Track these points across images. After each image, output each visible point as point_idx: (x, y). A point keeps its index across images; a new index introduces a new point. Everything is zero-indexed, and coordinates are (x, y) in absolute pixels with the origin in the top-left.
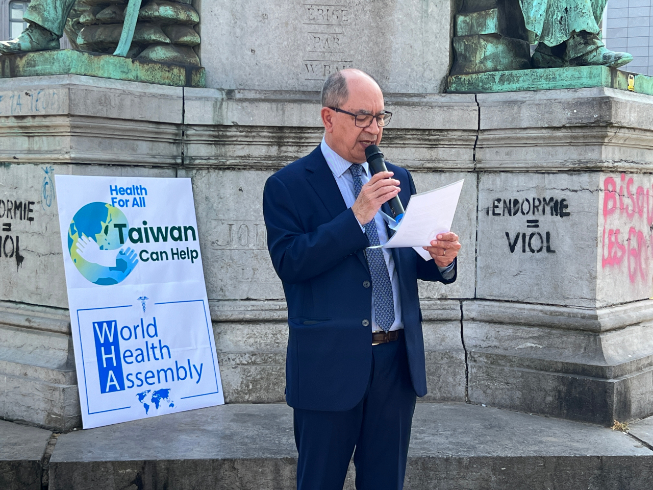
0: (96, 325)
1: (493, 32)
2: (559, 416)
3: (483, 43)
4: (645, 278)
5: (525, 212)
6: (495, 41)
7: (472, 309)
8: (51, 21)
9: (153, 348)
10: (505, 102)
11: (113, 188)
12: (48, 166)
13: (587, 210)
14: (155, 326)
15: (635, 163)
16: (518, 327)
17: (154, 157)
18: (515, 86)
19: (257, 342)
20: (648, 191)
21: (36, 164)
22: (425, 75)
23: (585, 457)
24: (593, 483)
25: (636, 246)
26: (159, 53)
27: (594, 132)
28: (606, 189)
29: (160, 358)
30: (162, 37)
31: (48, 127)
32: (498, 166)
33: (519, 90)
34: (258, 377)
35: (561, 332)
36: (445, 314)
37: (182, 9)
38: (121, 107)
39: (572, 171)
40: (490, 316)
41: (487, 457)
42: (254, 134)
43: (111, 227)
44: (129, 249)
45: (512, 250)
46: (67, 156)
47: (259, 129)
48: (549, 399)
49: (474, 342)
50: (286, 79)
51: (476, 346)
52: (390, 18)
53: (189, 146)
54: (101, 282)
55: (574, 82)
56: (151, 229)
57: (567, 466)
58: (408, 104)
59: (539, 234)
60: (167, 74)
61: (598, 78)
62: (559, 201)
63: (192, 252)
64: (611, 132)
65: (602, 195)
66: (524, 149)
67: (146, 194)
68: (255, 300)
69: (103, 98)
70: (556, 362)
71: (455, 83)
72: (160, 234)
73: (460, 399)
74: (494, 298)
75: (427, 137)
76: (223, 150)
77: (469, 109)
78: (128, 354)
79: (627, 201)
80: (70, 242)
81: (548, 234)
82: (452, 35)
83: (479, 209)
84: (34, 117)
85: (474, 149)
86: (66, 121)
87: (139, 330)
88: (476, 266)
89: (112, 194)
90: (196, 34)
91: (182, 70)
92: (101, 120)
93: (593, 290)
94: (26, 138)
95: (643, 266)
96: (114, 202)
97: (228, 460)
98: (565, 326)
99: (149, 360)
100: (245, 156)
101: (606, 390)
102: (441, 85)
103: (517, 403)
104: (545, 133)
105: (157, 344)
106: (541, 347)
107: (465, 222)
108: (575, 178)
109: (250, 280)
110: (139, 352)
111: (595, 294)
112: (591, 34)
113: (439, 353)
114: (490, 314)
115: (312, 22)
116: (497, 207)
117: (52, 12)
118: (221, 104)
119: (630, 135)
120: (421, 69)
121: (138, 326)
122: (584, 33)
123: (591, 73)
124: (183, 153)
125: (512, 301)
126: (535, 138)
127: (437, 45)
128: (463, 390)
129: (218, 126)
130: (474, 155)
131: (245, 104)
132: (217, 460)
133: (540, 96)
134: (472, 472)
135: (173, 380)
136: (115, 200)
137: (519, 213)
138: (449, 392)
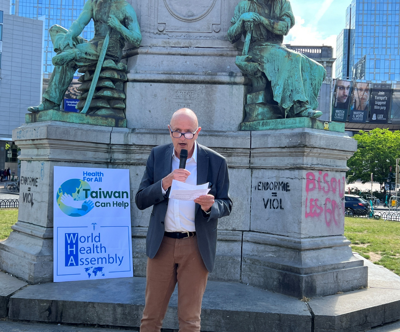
0: (67, 235)
1: (261, 102)
2: (279, 292)
3: (257, 107)
4: (338, 224)
5: (271, 189)
6: (263, 106)
7: (248, 236)
8: (54, 98)
9: (97, 247)
10: (262, 135)
11: (85, 172)
12: (43, 162)
13: (297, 188)
14: (99, 237)
15: (328, 166)
16: (266, 246)
17: (96, 159)
18: (268, 127)
19: (141, 247)
20: (339, 181)
21: (39, 161)
22: (231, 122)
23: (271, 314)
24: (275, 327)
25: (331, 208)
26: (103, 112)
27: (300, 149)
28: (308, 178)
29: (100, 252)
30: (106, 105)
31: (42, 144)
32: (259, 166)
33: (270, 129)
34: (138, 264)
35: (285, 249)
36: (234, 238)
37: (116, 92)
38: (75, 135)
39: (290, 169)
40: (255, 240)
41: (219, 310)
42: (143, 149)
43: (81, 190)
44: (90, 200)
45: (266, 207)
46: (47, 157)
47: (145, 147)
48: (275, 283)
49: (247, 253)
50: (165, 124)
51: (247, 254)
52: (214, 96)
53: (114, 154)
54: (72, 215)
55: (293, 126)
56: (103, 192)
57: (261, 318)
58: (216, 136)
59: (277, 200)
60: (105, 121)
61: (303, 124)
62: (285, 183)
63: (125, 203)
64: (307, 150)
65: (304, 181)
66: (271, 157)
67: (103, 176)
68: (143, 227)
69: (66, 131)
70: (279, 264)
71: (244, 126)
72: (108, 195)
73: (237, 281)
74: (258, 231)
75: (225, 151)
76: (130, 156)
77: (247, 138)
78: (83, 249)
79: (323, 185)
80: (58, 196)
81: (281, 200)
82: (244, 104)
83: (252, 186)
84: (37, 139)
85: (250, 157)
86: (46, 141)
87: (90, 239)
88: (250, 215)
89: (84, 175)
90: (124, 104)
91: (113, 120)
92: (65, 141)
93: (300, 229)
94: (37, 149)
95: (336, 218)
96: (84, 179)
97: (91, 302)
98: (286, 247)
99: (94, 253)
100: (140, 159)
101: (299, 280)
102: (238, 127)
103: (262, 284)
104: (278, 150)
105: (99, 246)
106: (275, 256)
107: (245, 193)
108: (292, 172)
109: (140, 217)
110: (89, 249)
111: (300, 231)
112: (302, 102)
113: (228, 257)
114: (255, 238)
115: (177, 98)
116: (260, 186)
117: (54, 93)
118: (128, 135)
119: (322, 152)
120: (229, 120)
121: (90, 236)
122: (299, 102)
123: (300, 121)
124: (111, 157)
125: (265, 233)
126: (275, 152)
127: (237, 108)
128: (239, 276)
129: (126, 145)
130: (250, 161)
131: (139, 135)
132: (86, 302)
133: (278, 132)
134: (212, 317)
135: (106, 263)
136: (85, 178)
137: (269, 189)
138: (232, 277)
